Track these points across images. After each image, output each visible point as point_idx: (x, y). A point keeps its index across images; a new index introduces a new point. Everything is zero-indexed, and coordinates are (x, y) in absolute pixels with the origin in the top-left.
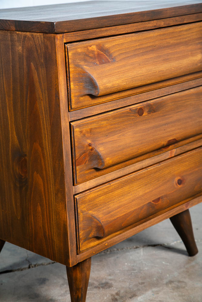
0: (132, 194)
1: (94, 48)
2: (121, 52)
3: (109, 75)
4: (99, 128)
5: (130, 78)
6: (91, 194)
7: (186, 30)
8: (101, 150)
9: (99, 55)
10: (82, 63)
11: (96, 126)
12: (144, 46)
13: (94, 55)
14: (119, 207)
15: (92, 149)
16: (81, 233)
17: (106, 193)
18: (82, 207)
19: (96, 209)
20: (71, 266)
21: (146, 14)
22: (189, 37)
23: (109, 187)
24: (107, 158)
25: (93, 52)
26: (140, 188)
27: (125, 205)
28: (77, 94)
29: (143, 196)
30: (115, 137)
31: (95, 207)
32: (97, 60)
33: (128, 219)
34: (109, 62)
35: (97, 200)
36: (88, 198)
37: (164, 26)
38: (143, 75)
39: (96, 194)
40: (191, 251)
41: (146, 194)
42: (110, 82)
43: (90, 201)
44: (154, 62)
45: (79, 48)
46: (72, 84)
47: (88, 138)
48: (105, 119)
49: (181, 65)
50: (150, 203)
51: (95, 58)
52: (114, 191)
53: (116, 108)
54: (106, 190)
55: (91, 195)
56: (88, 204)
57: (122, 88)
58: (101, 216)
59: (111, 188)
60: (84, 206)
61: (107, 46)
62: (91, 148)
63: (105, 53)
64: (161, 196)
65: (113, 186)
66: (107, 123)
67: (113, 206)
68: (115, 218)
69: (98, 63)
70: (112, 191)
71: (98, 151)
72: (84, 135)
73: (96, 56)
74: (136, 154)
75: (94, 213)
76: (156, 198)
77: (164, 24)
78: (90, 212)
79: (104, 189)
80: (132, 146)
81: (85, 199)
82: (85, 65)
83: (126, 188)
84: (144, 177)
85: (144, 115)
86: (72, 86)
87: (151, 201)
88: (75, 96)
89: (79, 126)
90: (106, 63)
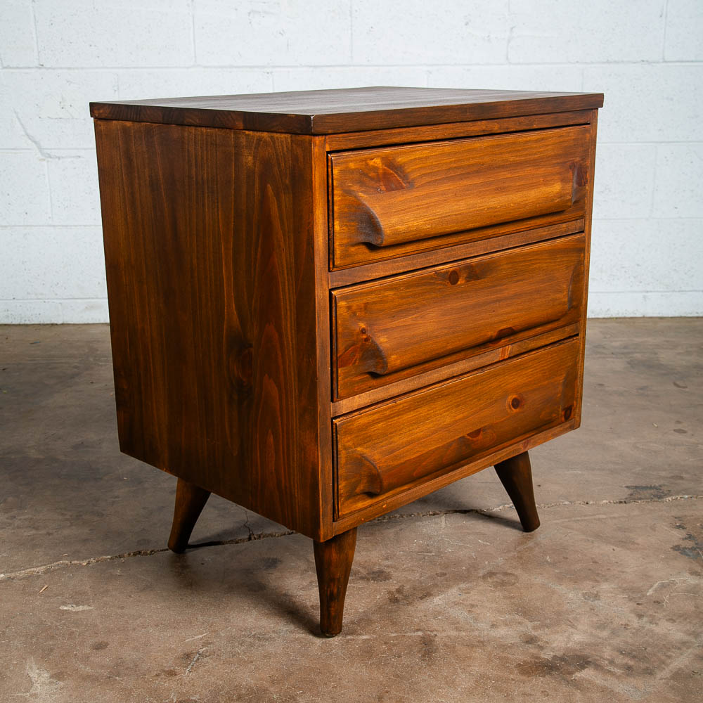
0: (432, 422)
1: (377, 162)
2: (424, 172)
3: (402, 210)
4: (381, 302)
5: (438, 217)
6: (361, 417)
7: (536, 141)
8: (383, 341)
9: (385, 174)
10: (356, 188)
11: (375, 300)
12: (463, 164)
13: (378, 175)
14: (409, 443)
15: (366, 340)
16: (342, 484)
17: (387, 418)
18: (346, 440)
19: (369, 443)
20: (322, 541)
21: (469, 108)
22: (540, 152)
23: (393, 407)
24: (393, 357)
25: (375, 169)
26: (448, 410)
27: (419, 439)
28: (345, 241)
29: (450, 425)
30: (408, 320)
31: (368, 442)
32: (382, 183)
33: (424, 463)
34: (403, 188)
35: (373, 429)
36: (356, 424)
37: (499, 131)
38: (460, 214)
39: (371, 418)
40: (528, 522)
41: (456, 421)
43: (360, 429)
44: (480, 192)
45: (351, 161)
46: (336, 223)
47: (360, 320)
48: (391, 288)
49: (525, 199)
50: (463, 437)
51: (378, 180)
52: (403, 414)
53: (412, 269)
54: (388, 412)
55: (362, 419)
56: (356, 435)
57: (422, 234)
58: (377, 457)
59: (396, 409)
60: (349, 438)
61: (400, 160)
62: (364, 337)
63: (396, 173)
64: (483, 426)
65: (401, 406)
66: (394, 294)
67: (398, 440)
68: (402, 461)
69: (383, 188)
70: (399, 414)
71: (378, 342)
72: (354, 313)
73: (381, 176)
74: (442, 350)
75: (365, 451)
76: (475, 429)
77: (500, 128)
78: (359, 449)
79: (386, 410)
80: (437, 337)
81: (352, 427)
82: (362, 192)
83: (423, 411)
84: (455, 392)
85: (459, 283)
86: (337, 227)
87: (465, 434)
88: (340, 245)
89: (345, 298)
90: (397, 189)
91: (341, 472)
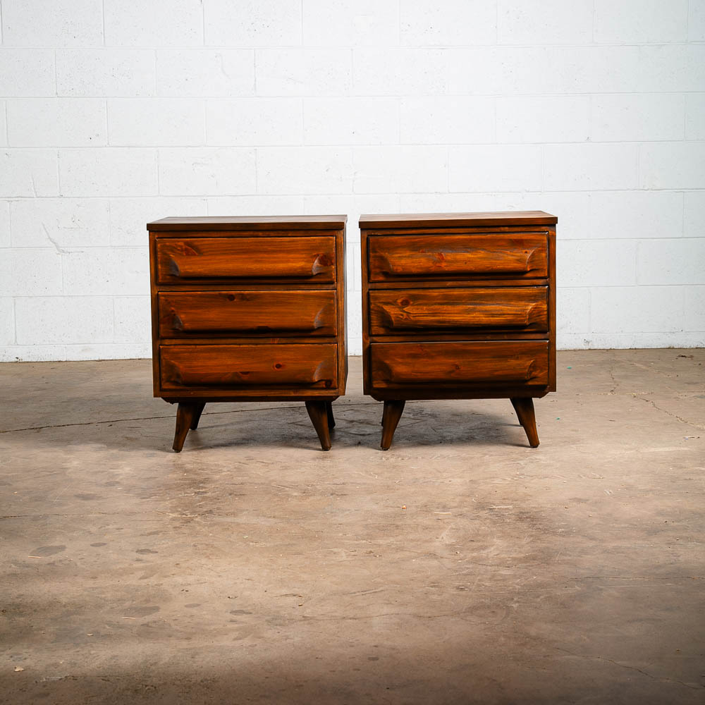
1: (182, 244)
6: (175, 348)
7: (289, 242)
8: (182, 317)
9: (186, 249)
10: (169, 253)
13: (182, 249)
14: (201, 366)
15: (174, 315)
16: (163, 375)
17: (191, 352)
18: (165, 355)
23: (194, 348)
24: (186, 324)
25: (180, 246)
27: (209, 366)
28: (164, 273)
29: (230, 365)
30: (199, 311)
31: (178, 359)
32: (184, 252)
34: (195, 255)
35: (181, 355)
36: (171, 350)
39: (181, 350)
42: (191, 269)
43: (173, 353)
45: (167, 242)
47: (172, 306)
48: (191, 296)
50: (237, 373)
51: (182, 251)
52: (200, 353)
54: (190, 350)
56: (171, 355)
59: (196, 350)
60: (167, 355)
61: (196, 244)
62: (173, 313)
63: (193, 249)
64: (251, 370)
65: (199, 349)
67: (195, 363)
68: (196, 373)
69: (184, 254)
70: (197, 352)
71: (179, 317)
72: (169, 303)
73: (184, 249)
75: (176, 363)
76: (245, 371)
78: (172, 361)
81: (169, 351)
82: (172, 255)
83: (214, 355)
86: (160, 267)
87: (238, 371)
88: (161, 274)
89: (163, 296)
90: (192, 255)
91: (163, 369)
